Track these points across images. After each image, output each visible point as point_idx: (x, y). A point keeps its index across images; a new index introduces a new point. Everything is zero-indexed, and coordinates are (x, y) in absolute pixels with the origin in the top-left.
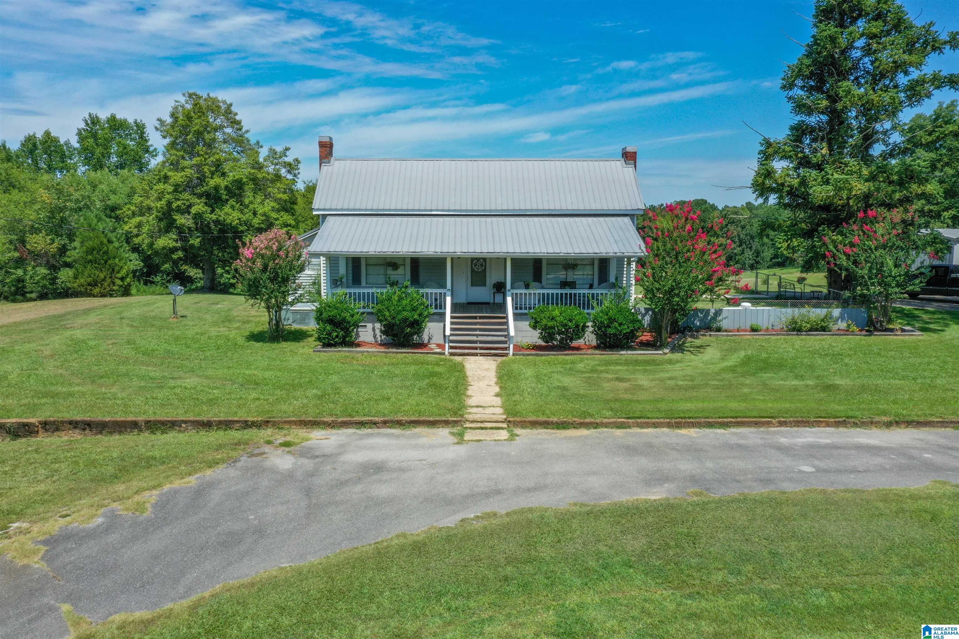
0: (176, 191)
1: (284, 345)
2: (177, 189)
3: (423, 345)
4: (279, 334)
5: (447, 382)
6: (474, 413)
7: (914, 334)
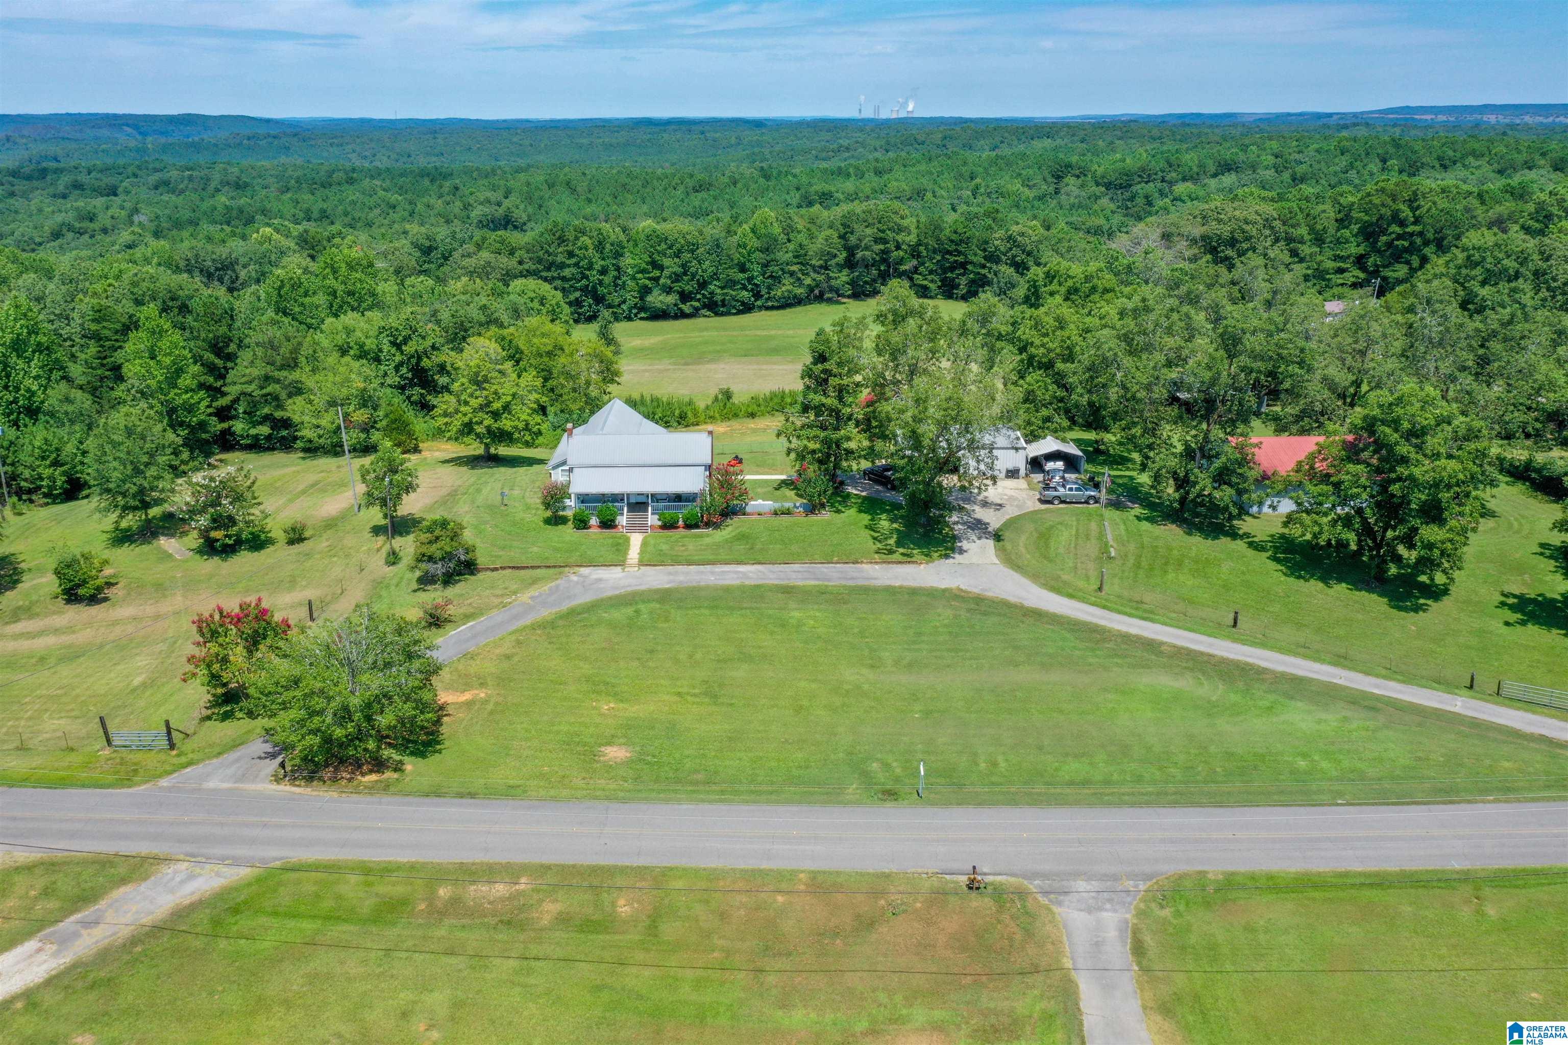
0: (474, 411)
1: (561, 527)
3: (615, 527)
4: (557, 520)
5: (622, 547)
6: (629, 561)
7: (826, 515)
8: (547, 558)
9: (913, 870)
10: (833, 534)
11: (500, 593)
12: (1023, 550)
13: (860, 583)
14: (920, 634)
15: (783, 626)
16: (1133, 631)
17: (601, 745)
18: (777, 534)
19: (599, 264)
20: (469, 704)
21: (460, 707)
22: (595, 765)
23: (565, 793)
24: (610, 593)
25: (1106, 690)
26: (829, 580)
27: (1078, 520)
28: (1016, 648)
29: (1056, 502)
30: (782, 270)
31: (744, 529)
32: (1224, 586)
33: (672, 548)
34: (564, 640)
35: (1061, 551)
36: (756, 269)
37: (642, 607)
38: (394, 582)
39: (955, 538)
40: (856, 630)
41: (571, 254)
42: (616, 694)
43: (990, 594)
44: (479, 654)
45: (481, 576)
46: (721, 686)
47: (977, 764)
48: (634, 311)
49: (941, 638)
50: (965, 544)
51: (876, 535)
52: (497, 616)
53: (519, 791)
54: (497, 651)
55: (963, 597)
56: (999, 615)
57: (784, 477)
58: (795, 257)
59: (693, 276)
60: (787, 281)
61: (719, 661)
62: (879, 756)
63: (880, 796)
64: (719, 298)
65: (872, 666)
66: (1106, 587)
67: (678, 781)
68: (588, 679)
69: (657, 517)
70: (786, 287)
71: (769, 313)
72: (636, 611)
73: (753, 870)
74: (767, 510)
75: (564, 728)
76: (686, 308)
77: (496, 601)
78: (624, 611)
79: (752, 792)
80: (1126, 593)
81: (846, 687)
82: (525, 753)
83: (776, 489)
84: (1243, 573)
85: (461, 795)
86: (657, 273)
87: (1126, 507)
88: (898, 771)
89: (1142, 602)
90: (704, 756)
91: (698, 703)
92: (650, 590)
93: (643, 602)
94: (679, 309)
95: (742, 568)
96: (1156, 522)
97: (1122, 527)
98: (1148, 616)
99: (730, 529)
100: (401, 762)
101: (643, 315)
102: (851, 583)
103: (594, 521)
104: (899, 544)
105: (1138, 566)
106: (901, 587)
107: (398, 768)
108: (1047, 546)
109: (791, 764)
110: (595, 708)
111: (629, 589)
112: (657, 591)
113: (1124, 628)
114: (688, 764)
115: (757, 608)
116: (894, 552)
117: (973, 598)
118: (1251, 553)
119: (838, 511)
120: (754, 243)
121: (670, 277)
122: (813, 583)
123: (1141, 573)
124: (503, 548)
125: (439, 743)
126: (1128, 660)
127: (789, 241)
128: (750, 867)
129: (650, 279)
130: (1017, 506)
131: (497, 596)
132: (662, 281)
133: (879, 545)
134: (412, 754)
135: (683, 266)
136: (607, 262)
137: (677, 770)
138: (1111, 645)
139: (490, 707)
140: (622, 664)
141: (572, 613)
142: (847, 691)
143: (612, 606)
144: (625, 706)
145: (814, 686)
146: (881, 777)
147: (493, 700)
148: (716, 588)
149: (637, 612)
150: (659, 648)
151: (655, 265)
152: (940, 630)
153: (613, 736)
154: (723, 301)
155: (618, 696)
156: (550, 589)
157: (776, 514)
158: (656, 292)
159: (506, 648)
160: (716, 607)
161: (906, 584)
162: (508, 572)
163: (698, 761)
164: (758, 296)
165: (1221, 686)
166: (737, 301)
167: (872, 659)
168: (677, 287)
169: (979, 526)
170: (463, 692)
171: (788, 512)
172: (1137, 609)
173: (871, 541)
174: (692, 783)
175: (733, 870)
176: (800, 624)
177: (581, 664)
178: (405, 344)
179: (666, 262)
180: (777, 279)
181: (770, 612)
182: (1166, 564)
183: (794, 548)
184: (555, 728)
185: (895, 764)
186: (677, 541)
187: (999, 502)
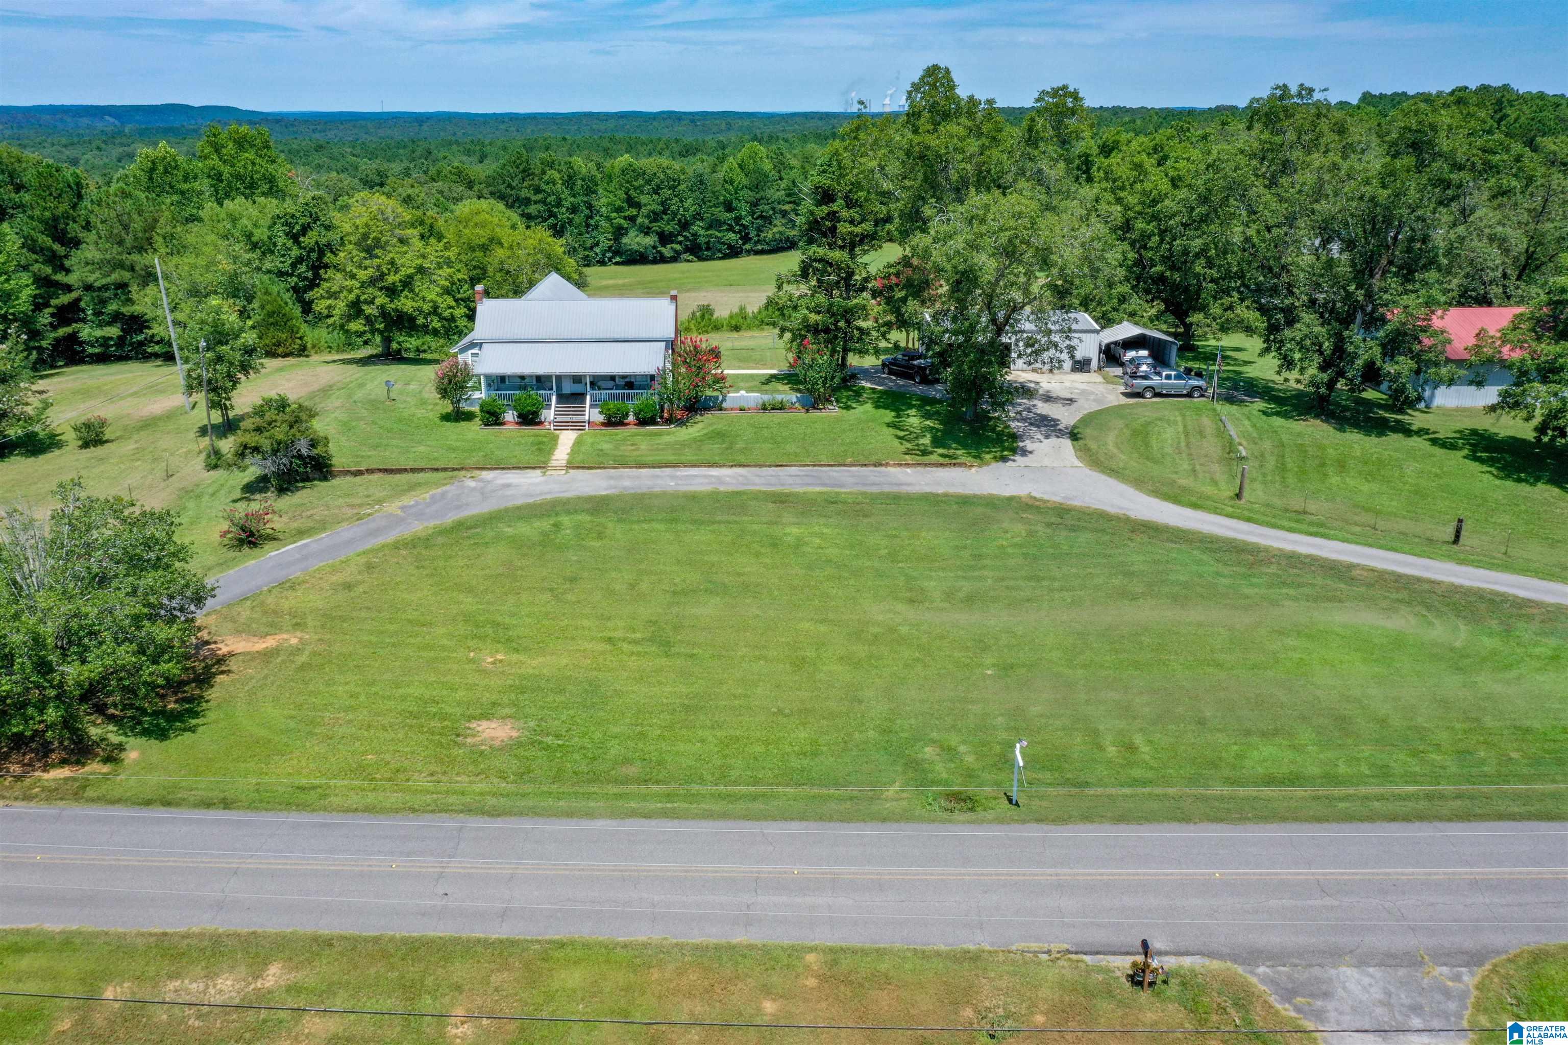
0: (362, 286)
1: (463, 423)
2: (363, 285)
3: (540, 423)
4: (459, 416)
5: (546, 447)
6: (553, 463)
7: (833, 411)
8: (436, 459)
9: (1022, 945)
10: (844, 431)
11: (359, 501)
12: (1115, 451)
13: (887, 489)
14: (980, 557)
15: (774, 545)
16: (1303, 550)
17: (471, 718)
18: (765, 432)
19: (568, 201)
20: (267, 656)
21: (253, 659)
22: (455, 751)
23: (395, 798)
24: (519, 502)
25: (1281, 633)
26: (841, 486)
27: (1183, 416)
28: (1129, 574)
29: (1148, 395)
30: (773, 209)
31: (720, 427)
32: (1416, 493)
33: (617, 448)
34: (441, 563)
35: (1168, 450)
36: (744, 209)
37: (565, 520)
38: (210, 491)
39: (1014, 437)
40: (884, 552)
41: (538, 190)
42: (509, 640)
43: (1076, 503)
44: (304, 582)
45: (335, 482)
46: (677, 628)
47: (1101, 748)
48: (609, 255)
49: (1012, 562)
50: (1028, 445)
51: (902, 434)
52: (346, 532)
53: (313, 795)
54: (334, 579)
55: (1038, 508)
56: (1096, 530)
57: (774, 372)
58: (788, 195)
59: (675, 214)
60: (778, 221)
61: (675, 593)
62: (934, 735)
63: (944, 803)
64: (702, 240)
65: (911, 601)
66: (1246, 494)
67: (595, 778)
68: (468, 618)
69: (597, 410)
70: (777, 229)
71: (758, 257)
72: (555, 525)
73: (717, 948)
74: (752, 404)
75: (416, 691)
76: (667, 251)
77: (350, 512)
78: (537, 524)
79: (721, 797)
80: (1277, 502)
81: (875, 630)
82: (341, 731)
83: (763, 384)
84: (1436, 475)
85: (208, 804)
86: (634, 212)
87: (1243, 401)
88: (970, 759)
89: (1305, 513)
90: (642, 735)
91: (639, 654)
92: (579, 498)
93: (568, 513)
94: (659, 252)
95: (714, 472)
96: (1292, 417)
97: (1246, 422)
98: (1319, 529)
99: (700, 425)
100: (120, 747)
101: (618, 259)
102: (874, 490)
103: (510, 416)
104: (937, 442)
105: (1282, 468)
106: (946, 495)
107: (112, 757)
108: (1147, 445)
109: (788, 749)
110: (472, 661)
111: (549, 497)
112: (590, 499)
113: (1288, 547)
114: (615, 750)
115: (736, 522)
116: (931, 453)
117: (1054, 509)
118: (1438, 451)
119: (848, 408)
120: (741, 179)
121: (648, 216)
122: (818, 489)
123: (1291, 480)
124: (375, 447)
125: (196, 715)
126: (1306, 590)
127: (781, 179)
128: (714, 941)
129: (625, 218)
130: (1095, 400)
131: (352, 506)
132: (640, 220)
133: (909, 446)
134: (146, 733)
135: (663, 203)
136: (579, 199)
137: (594, 759)
138: (1273, 569)
139: (302, 659)
140: (525, 597)
141: (460, 526)
142: (876, 636)
143: (520, 518)
144: (522, 657)
145: (823, 628)
146: (941, 770)
147: (308, 649)
148: (676, 495)
149: (557, 526)
150: (586, 574)
151: (632, 202)
152: (1010, 550)
153: (494, 704)
154: (708, 243)
155: (511, 644)
156: (432, 497)
157: (764, 408)
158: (632, 233)
159: (349, 574)
160: (675, 520)
161: (951, 490)
162: (376, 477)
163: (631, 744)
164: (746, 239)
165: (1462, 627)
166: (724, 243)
167: (911, 590)
168: (655, 227)
169: (1047, 425)
170: (264, 636)
171: (780, 407)
172: (1297, 521)
173: (897, 441)
174: (617, 782)
175: (680, 946)
176: (800, 543)
177: (461, 597)
178: (304, 235)
179: (644, 199)
180: (768, 220)
181: (755, 527)
182: (1323, 465)
183: (791, 448)
184: (401, 691)
185: (962, 749)
186: (625, 440)
187: (1069, 396)
